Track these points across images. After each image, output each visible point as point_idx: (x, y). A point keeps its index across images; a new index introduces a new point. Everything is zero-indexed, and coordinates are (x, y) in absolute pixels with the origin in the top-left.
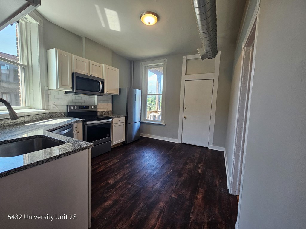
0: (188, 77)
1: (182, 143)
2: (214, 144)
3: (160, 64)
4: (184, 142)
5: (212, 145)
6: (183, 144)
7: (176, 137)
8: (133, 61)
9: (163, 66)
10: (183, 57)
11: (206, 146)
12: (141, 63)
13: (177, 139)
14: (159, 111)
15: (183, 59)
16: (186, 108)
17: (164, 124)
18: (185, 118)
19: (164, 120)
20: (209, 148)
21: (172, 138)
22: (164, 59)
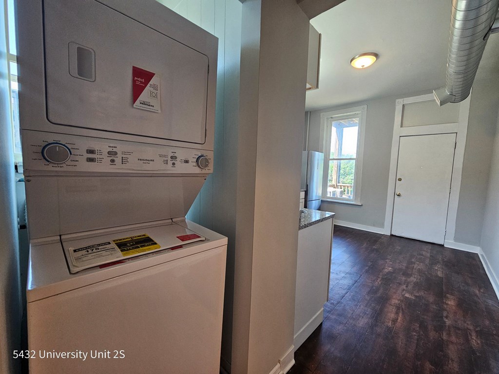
0: (405, 131)
1: (392, 235)
2: (457, 239)
3: (354, 113)
4: (396, 233)
5: (453, 242)
6: (393, 238)
7: (382, 225)
8: (309, 112)
9: (360, 115)
10: (397, 100)
11: (441, 243)
12: (321, 114)
13: (384, 228)
14: (338, 184)
15: (397, 104)
16: (400, 180)
17: (360, 204)
18: (399, 195)
19: (359, 198)
20: (445, 246)
21: (374, 226)
22: (362, 106)
